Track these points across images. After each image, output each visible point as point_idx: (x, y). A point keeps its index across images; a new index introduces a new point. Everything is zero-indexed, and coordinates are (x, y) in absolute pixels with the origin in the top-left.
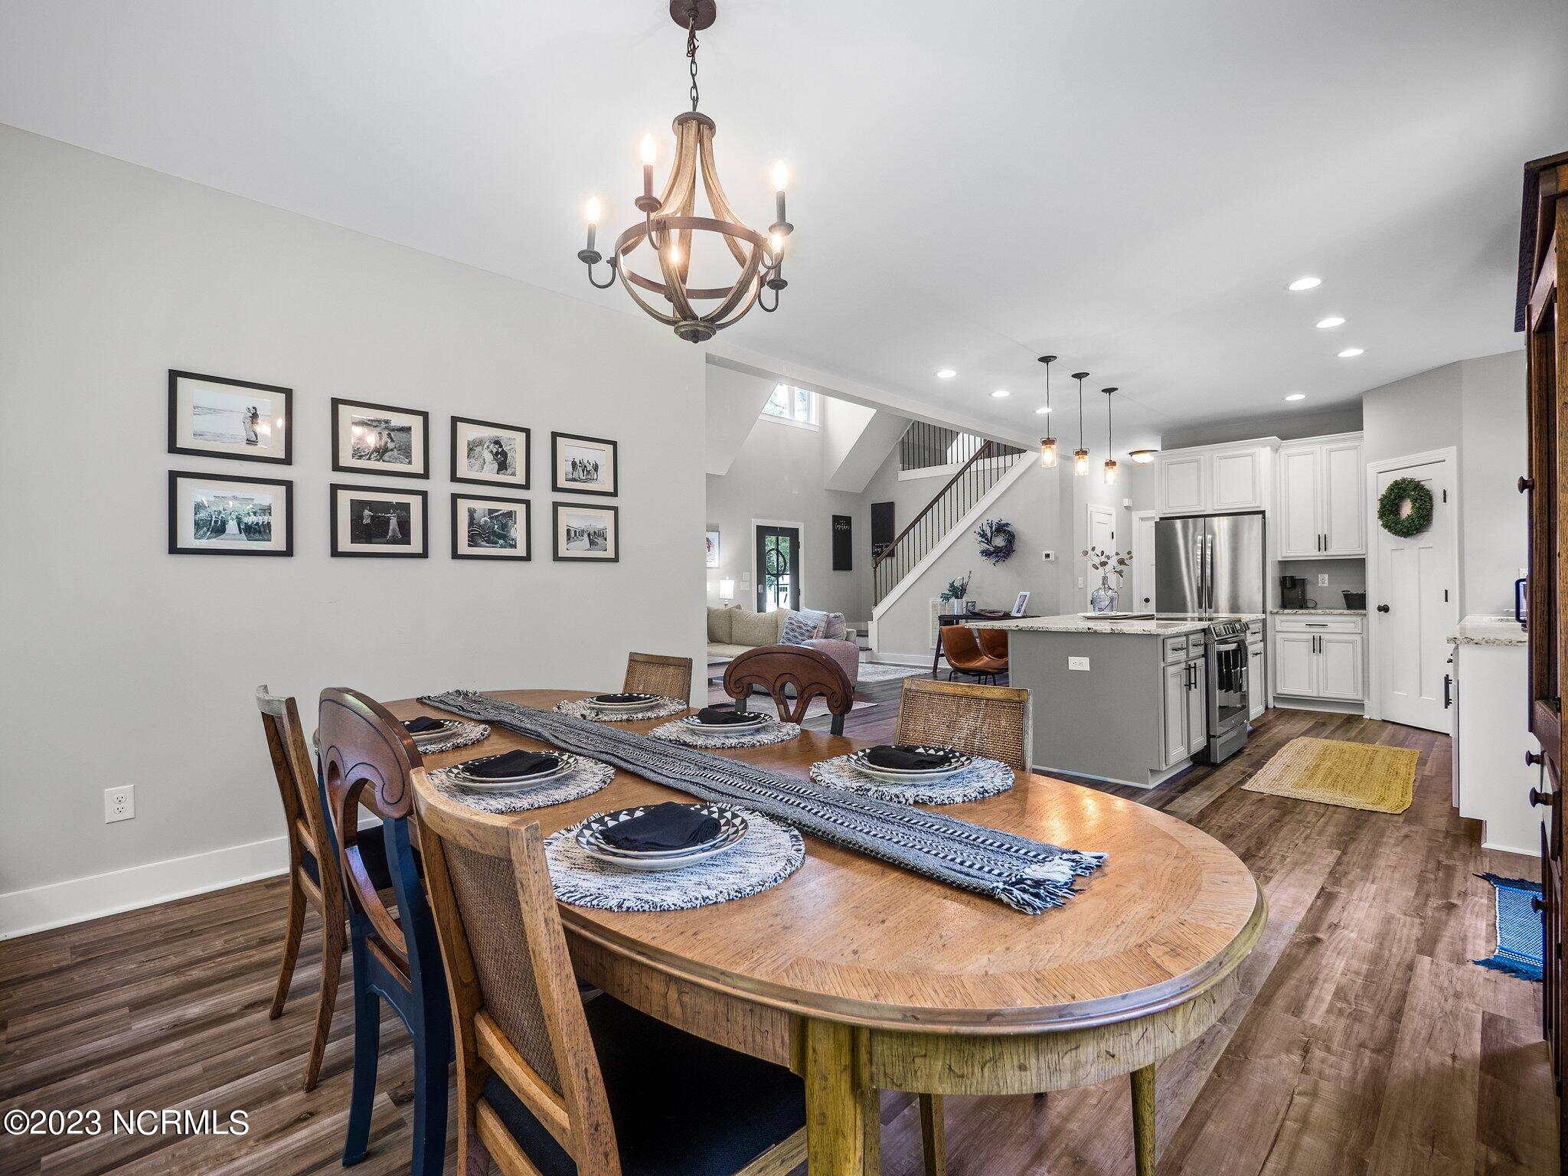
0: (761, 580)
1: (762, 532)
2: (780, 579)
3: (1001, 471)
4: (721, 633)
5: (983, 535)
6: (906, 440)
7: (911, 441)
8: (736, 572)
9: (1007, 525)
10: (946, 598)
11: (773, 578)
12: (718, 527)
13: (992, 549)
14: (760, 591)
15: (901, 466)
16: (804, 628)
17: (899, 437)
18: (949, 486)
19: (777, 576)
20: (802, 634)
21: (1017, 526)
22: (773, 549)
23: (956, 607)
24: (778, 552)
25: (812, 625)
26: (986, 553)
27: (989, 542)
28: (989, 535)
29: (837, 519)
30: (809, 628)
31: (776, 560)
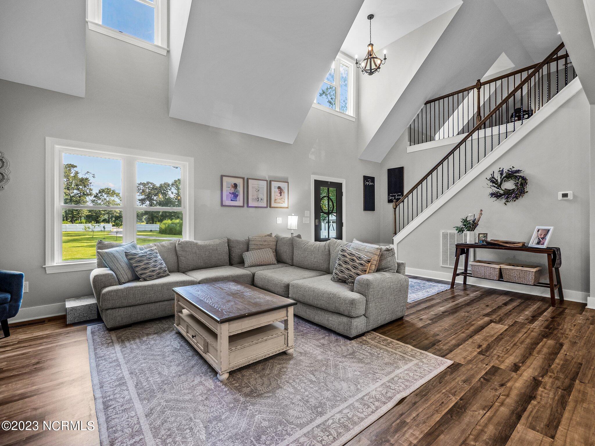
0: (317, 216)
1: (318, 184)
2: (330, 216)
3: (503, 136)
4: (286, 256)
5: (493, 180)
6: (412, 127)
7: (416, 128)
8: (300, 211)
9: (518, 171)
10: (461, 230)
11: (325, 215)
12: (287, 179)
13: (502, 192)
14: (317, 224)
15: (409, 143)
16: (358, 261)
17: (408, 124)
18: (452, 152)
19: (328, 214)
20: (355, 267)
21: (527, 172)
22: (325, 197)
23: (470, 238)
24: (329, 199)
25: (365, 259)
26: (496, 196)
27: (499, 186)
28: (499, 181)
29: (366, 178)
30: (362, 262)
31: (327, 203)
